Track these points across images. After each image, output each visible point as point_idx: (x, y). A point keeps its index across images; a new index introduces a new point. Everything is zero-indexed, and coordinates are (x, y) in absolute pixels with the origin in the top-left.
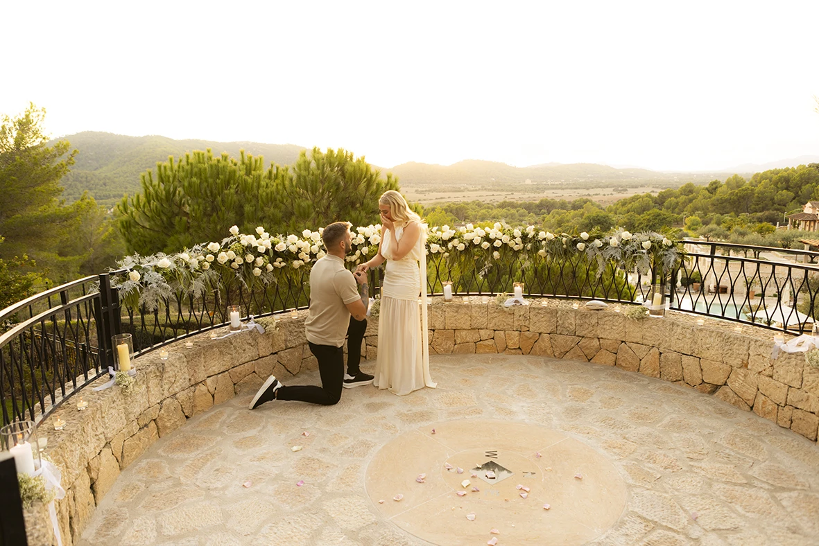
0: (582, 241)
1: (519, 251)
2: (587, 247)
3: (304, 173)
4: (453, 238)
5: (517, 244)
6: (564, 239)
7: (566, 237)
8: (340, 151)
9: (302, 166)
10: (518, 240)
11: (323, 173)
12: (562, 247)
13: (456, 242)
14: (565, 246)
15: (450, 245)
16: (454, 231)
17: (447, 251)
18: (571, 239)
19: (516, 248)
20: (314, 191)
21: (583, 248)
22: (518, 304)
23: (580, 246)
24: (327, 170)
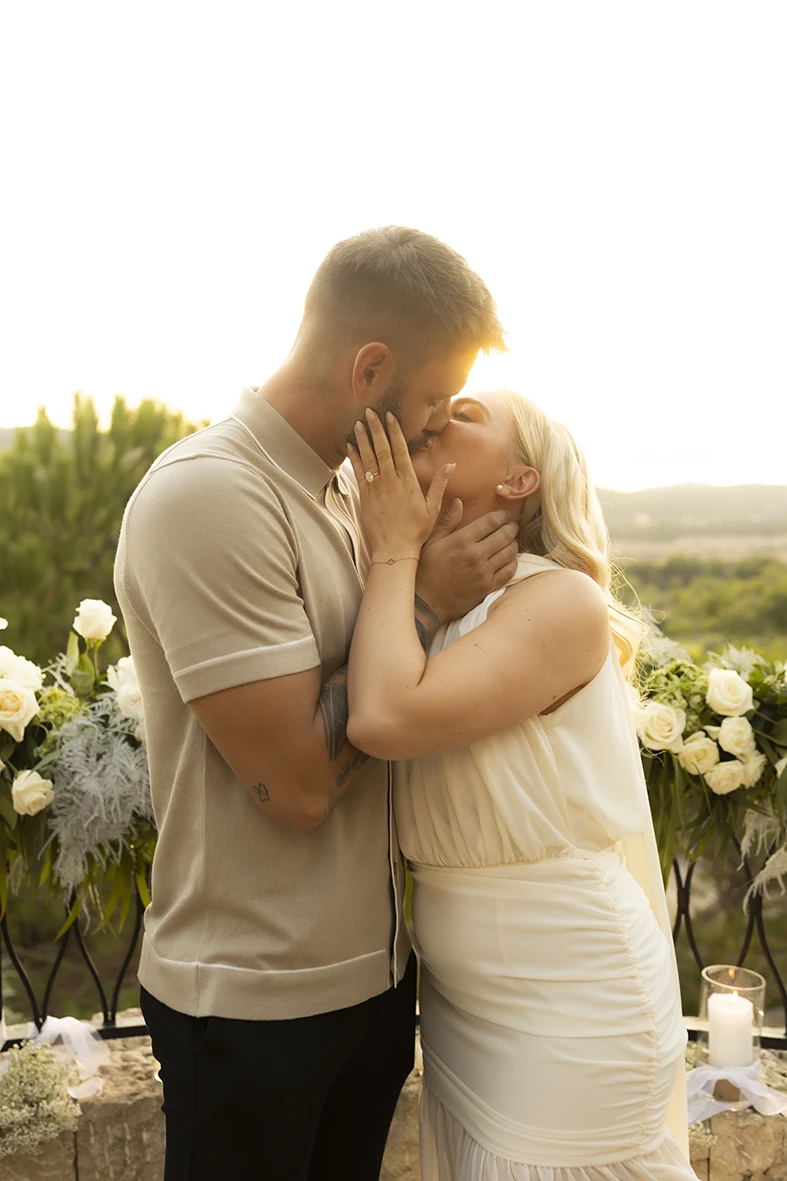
1: (738, 798)
3: (30, 457)
5: (725, 756)
8: (148, 406)
9: (31, 440)
10: (736, 733)
11: (93, 464)
19: (723, 779)
20: (58, 509)
22: (733, 1107)
24: (107, 455)
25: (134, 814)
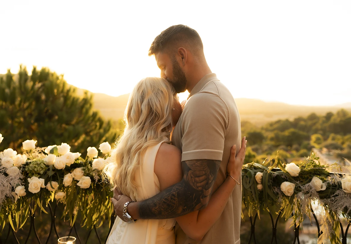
0: (288, 178)
2: (297, 190)
3: (4, 85)
4: (75, 166)
6: (259, 175)
7: (262, 170)
9: (5, 79)
11: (25, 88)
12: (255, 188)
13: (78, 172)
14: (260, 187)
15: (67, 179)
16: (78, 155)
17: (62, 187)
18: (270, 175)
21: (292, 191)
23: (287, 187)
25: (6, 196)
